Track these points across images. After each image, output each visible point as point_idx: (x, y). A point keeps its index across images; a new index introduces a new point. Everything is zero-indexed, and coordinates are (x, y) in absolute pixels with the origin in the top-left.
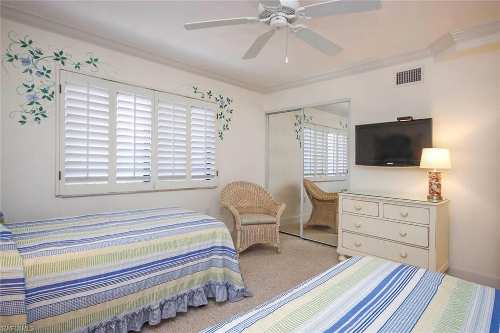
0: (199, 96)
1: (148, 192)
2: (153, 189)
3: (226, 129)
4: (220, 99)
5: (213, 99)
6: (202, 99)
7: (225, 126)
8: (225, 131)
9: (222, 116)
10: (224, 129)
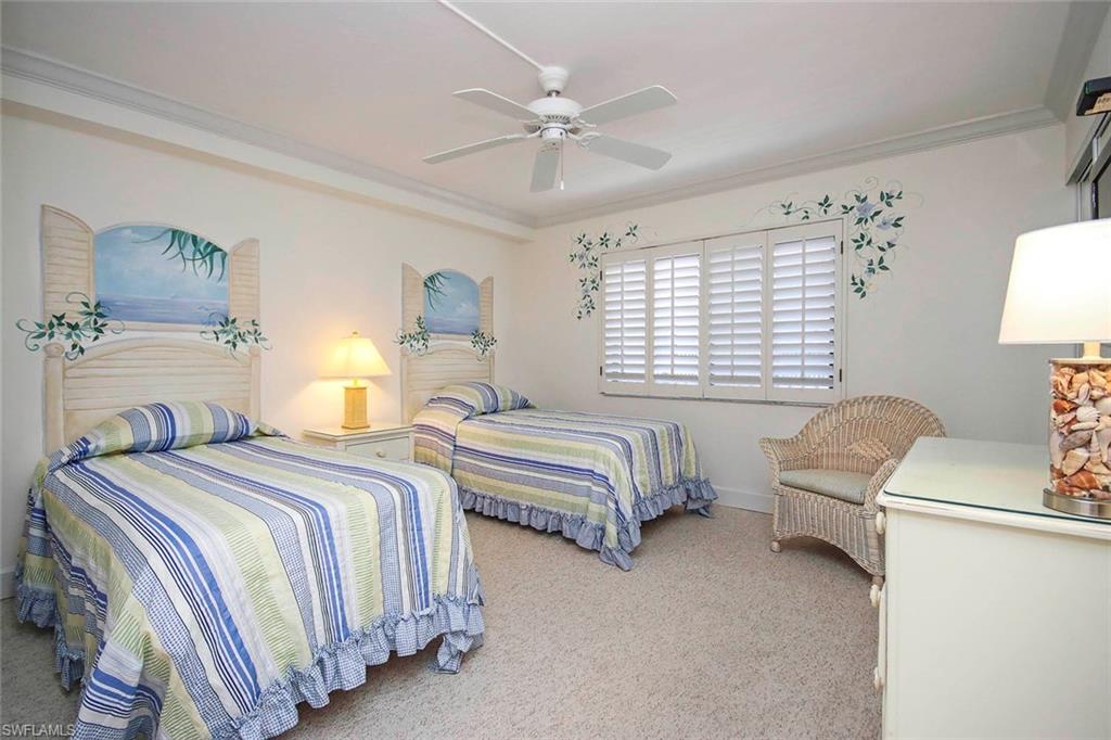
0: (796, 217)
1: (695, 399)
2: (701, 397)
3: (878, 270)
4: (857, 204)
5: (835, 210)
6: (806, 221)
7: (876, 262)
8: (874, 276)
9: (864, 243)
10: (873, 271)
